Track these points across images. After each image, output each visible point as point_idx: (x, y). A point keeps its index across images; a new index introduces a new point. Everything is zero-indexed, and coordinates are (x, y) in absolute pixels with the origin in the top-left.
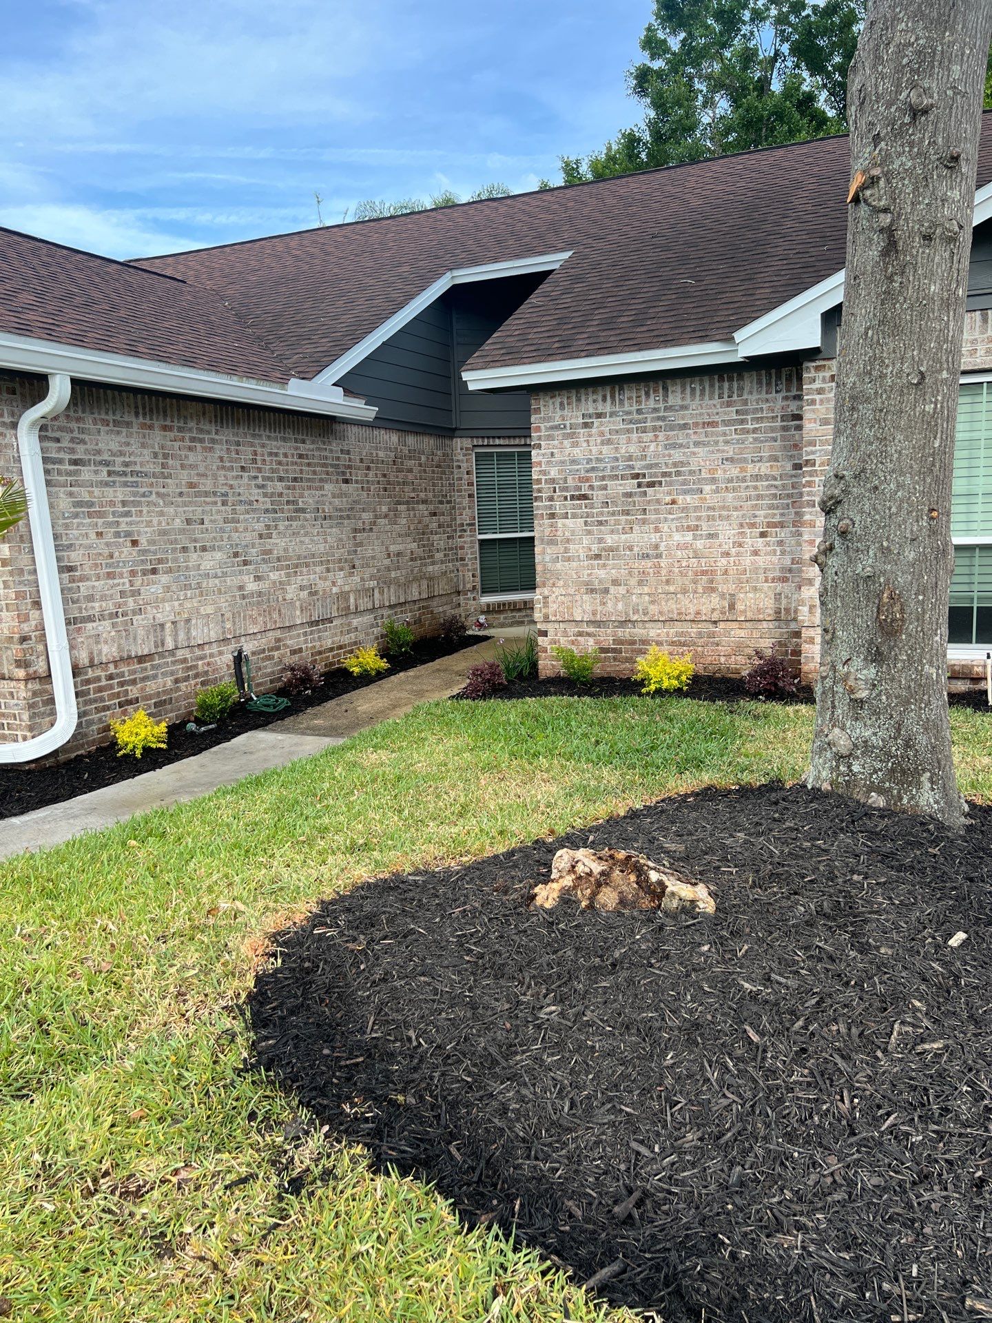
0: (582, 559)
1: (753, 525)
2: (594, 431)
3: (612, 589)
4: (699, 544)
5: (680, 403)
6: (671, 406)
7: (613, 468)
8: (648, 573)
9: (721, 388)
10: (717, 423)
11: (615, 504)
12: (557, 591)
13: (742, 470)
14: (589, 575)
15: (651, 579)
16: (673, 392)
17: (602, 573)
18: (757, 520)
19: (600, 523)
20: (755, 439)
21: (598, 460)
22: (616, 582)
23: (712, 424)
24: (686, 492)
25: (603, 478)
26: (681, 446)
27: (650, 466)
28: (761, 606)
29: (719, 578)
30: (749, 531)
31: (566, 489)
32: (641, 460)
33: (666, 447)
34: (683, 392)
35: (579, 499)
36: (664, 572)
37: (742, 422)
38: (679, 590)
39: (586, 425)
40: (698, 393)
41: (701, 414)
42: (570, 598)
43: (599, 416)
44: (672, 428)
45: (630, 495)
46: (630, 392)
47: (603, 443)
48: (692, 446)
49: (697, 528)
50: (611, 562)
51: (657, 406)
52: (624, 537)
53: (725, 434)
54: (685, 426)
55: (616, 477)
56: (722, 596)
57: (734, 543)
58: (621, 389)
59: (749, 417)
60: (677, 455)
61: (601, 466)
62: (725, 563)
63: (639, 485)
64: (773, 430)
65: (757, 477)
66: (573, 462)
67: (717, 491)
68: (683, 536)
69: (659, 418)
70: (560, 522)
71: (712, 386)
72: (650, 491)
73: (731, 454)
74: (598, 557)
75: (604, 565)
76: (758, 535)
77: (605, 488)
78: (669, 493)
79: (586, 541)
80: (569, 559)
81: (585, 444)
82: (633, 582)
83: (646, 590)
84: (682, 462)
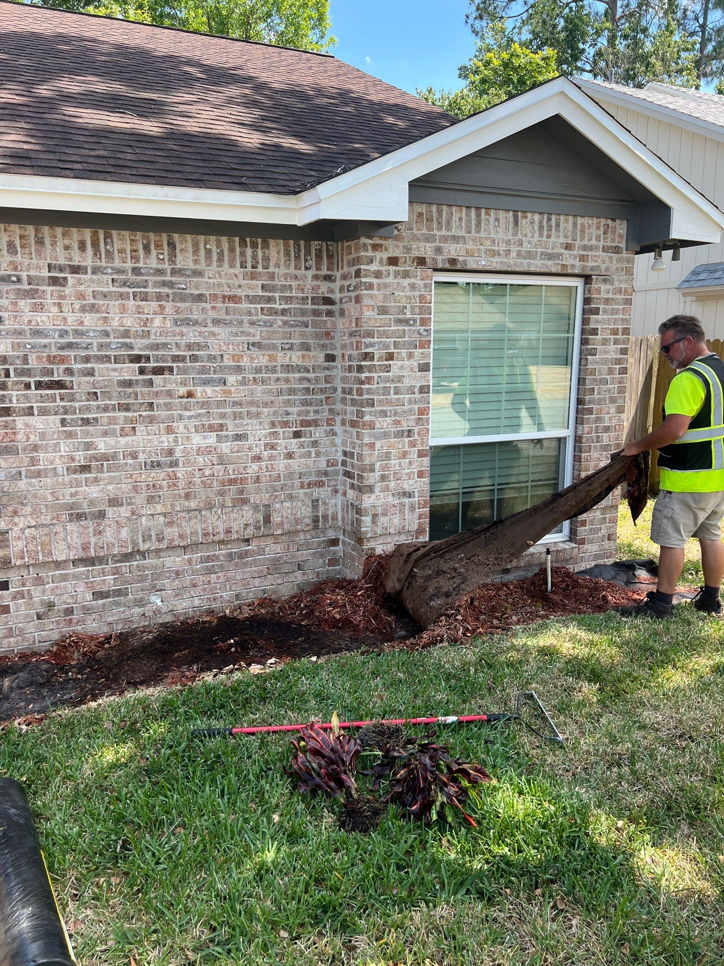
0: (60, 471)
1: (286, 424)
2: (68, 290)
3: (110, 512)
4: (225, 447)
5: (192, 266)
6: (181, 270)
7: (101, 346)
8: (161, 487)
9: (243, 254)
10: (240, 298)
11: (107, 395)
12: (21, 522)
13: (272, 358)
14: (72, 495)
15: (165, 492)
16: (182, 250)
17: (94, 492)
18: (290, 418)
19: (86, 422)
20: (285, 323)
21: (77, 333)
22: (114, 502)
23: (233, 299)
24: (206, 383)
25: (87, 359)
26: (196, 323)
27: (157, 347)
28: (299, 515)
29: (250, 486)
30: (281, 431)
31: (28, 372)
32: (143, 337)
33: (176, 322)
34: (196, 251)
35: (50, 388)
36: (181, 485)
37: (270, 300)
38: (202, 505)
39: (54, 281)
40: (215, 256)
41: (220, 285)
42: (46, 530)
43: (76, 270)
44: (183, 298)
45: (129, 384)
46: (121, 240)
47: (83, 309)
48: (210, 324)
49: (221, 427)
50: (105, 475)
51: (161, 267)
52: (123, 440)
53: (249, 313)
54: (200, 298)
55: (107, 359)
56: (256, 508)
57: (266, 445)
58: (108, 236)
59: (277, 295)
60: (191, 335)
61: (85, 341)
62: (256, 468)
63: (142, 371)
64: (303, 313)
65: (288, 368)
66: (37, 333)
67: (243, 382)
68: (204, 438)
69: (164, 284)
70: (20, 422)
71: (232, 250)
72: (157, 379)
73: (257, 339)
74: (85, 469)
75: (96, 480)
76: (291, 435)
77: (91, 373)
78: (184, 383)
79: (65, 447)
80: (38, 474)
81: (55, 309)
82: (140, 499)
83: (159, 508)
84: (198, 344)
